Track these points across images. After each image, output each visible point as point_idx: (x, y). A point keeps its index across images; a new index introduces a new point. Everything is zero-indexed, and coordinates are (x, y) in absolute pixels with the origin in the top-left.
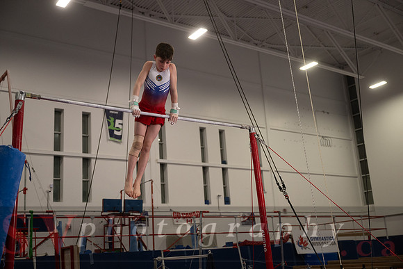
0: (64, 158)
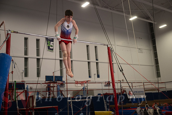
0: (29, 59)
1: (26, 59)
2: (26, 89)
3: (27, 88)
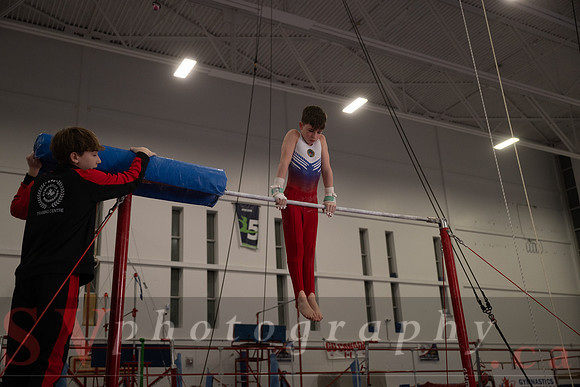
0: (184, 271)
1: (176, 273)
2: (173, 366)
3: (178, 362)
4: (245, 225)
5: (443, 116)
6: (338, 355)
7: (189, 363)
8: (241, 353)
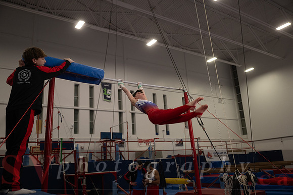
0: (80, 111)
1: (76, 111)
3: (77, 148)
4: (106, 92)
5: (187, 48)
6: (143, 144)
7: (82, 148)
8: (104, 144)
